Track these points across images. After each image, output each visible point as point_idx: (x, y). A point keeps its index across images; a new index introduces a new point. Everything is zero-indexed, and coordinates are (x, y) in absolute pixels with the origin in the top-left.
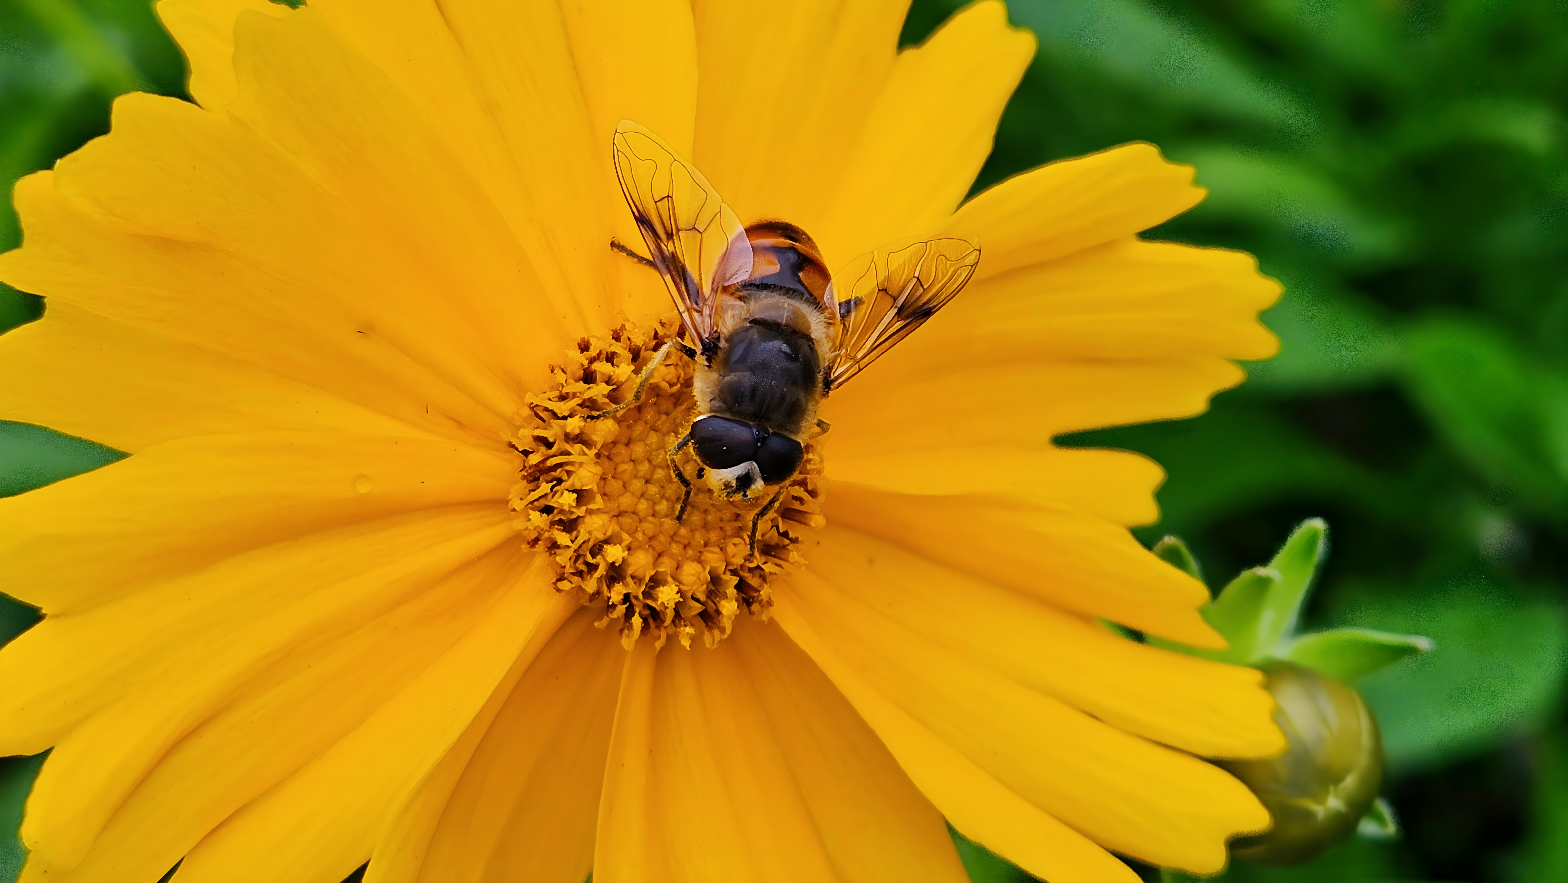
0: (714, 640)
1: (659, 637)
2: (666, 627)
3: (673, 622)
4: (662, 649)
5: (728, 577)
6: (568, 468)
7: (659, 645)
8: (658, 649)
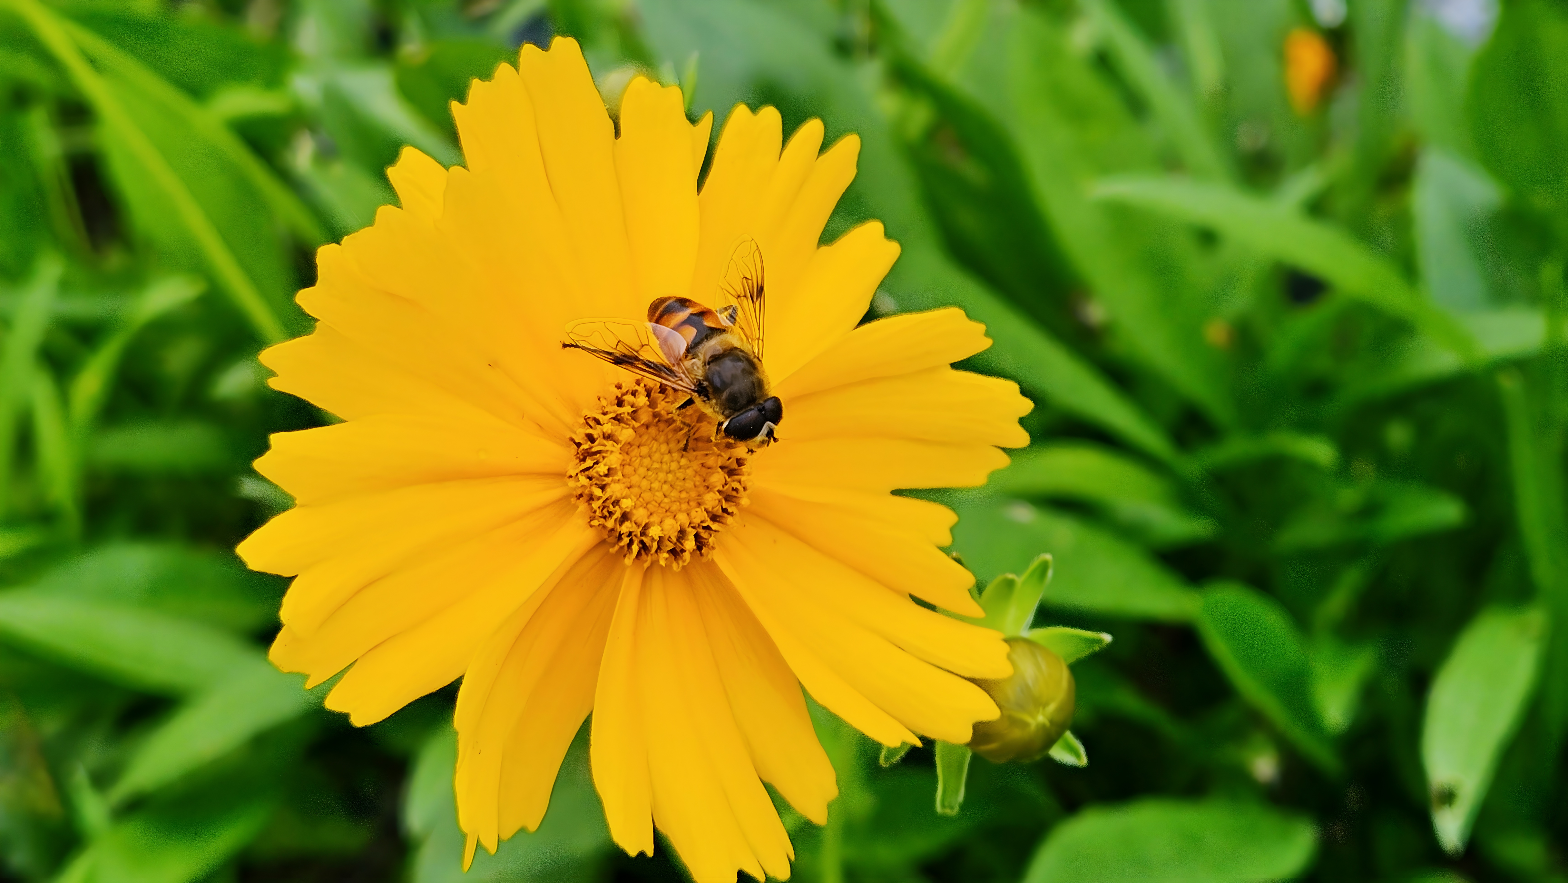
0: (679, 567)
1: (647, 561)
2: (652, 555)
3: (656, 551)
4: (648, 568)
5: (690, 529)
6: (604, 455)
7: (646, 565)
8: (645, 568)
